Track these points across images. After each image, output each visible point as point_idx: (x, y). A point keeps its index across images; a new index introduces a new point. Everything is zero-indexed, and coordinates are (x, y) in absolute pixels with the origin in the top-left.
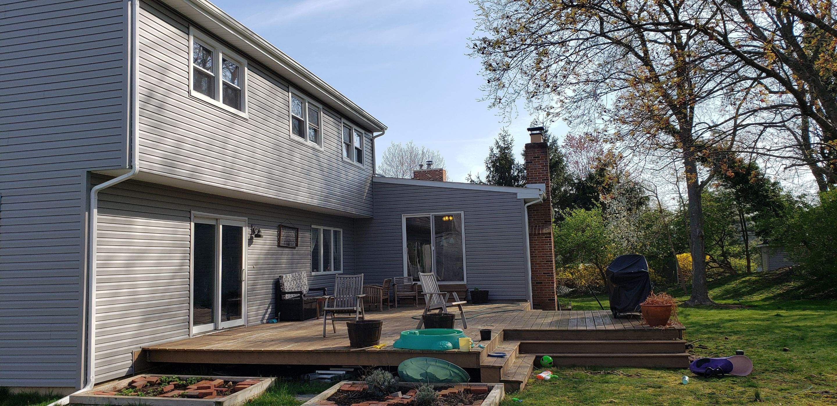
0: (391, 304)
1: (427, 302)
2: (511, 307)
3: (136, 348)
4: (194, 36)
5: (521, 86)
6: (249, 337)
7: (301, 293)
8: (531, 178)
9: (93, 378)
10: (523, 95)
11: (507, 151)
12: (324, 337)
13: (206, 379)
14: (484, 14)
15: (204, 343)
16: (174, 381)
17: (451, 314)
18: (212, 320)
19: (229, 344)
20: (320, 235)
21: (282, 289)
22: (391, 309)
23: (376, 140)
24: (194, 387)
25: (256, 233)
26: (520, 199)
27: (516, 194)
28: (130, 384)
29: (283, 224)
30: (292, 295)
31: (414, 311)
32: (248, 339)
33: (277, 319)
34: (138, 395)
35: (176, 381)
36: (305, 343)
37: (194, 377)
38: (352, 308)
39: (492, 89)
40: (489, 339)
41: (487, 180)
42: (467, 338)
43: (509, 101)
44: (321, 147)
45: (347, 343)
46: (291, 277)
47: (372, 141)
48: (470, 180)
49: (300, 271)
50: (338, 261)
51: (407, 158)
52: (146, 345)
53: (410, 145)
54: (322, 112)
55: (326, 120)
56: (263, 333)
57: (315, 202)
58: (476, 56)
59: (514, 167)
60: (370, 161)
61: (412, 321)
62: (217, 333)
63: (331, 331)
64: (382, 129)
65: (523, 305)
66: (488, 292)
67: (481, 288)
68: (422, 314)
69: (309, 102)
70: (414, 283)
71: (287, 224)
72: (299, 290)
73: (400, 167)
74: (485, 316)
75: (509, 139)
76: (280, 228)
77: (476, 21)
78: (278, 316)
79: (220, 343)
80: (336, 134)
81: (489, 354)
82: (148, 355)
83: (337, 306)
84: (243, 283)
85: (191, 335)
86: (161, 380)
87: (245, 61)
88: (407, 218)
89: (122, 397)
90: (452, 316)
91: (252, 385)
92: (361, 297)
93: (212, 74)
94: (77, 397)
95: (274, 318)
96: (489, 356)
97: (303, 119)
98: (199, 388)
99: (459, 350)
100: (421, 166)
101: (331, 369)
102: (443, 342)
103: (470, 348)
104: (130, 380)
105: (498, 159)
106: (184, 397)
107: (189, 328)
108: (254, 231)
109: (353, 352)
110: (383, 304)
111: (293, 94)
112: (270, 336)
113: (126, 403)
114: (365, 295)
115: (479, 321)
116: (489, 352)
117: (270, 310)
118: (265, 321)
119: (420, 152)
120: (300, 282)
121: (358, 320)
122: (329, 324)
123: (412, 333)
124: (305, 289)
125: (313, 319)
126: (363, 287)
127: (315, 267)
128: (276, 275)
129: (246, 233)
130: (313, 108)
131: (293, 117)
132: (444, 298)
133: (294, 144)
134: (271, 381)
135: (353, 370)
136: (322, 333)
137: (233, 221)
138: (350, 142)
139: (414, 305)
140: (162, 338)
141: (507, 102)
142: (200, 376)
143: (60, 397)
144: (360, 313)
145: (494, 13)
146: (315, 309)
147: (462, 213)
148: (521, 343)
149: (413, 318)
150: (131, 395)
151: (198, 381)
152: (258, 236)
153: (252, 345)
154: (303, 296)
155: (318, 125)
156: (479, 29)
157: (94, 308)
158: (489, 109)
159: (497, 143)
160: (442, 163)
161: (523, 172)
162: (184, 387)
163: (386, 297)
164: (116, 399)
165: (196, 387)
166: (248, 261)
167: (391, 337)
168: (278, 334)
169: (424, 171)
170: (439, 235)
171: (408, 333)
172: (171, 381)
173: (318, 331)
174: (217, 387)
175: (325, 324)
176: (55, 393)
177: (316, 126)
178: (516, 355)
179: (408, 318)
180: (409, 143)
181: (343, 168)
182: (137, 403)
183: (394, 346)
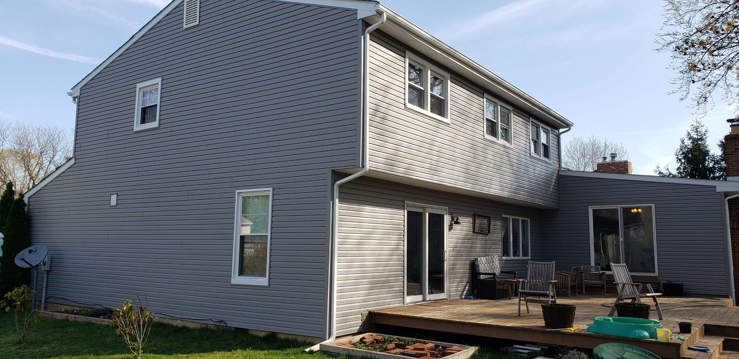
0: (579, 291)
1: (619, 291)
2: (710, 302)
3: (364, 311)
4: (409, 58)
5: (717, 76)
6: (452, 309)
7: (494, 274)
8: (732, 171)
9: (335, 333)
10: (720, 86)
11: (700, 143)
12: (519, 316)
13: (420, 342)
14: (674, 8)
15: (417, 311)
16: (394, 341)
17: (646, 305)
18: (421, 292)
19: (437, 314)
20: (510, 224)
21: (477, 270)
22: (579, 296)
23: (562, 136)
24: (411, 347)
25: (455, 220)
26: (720, 192)
27: (715, 187)
28: (362, 340)
29: (477, 213)
30: (486, 276)
31: (603, 299)
32: (452, 311)
33: (474, 296)
34: (369, 350)
35: (397, 341)
36: (502, 319)
37: (411, 339)
38: (545, 292)
39: (684, 81)
40: (689, 332)
41: (678, 171)
42: (665, 329)
43: (704, 92)
44: (511, 145)
45: (542, 323)
46: (485, 260)
47: (558, 137)
48: (659, 172)
49: (492, 255)
50: (526, 247)
51: (589, 150)
52: (371, 309)
53: (592, 138)
54: (512, 114)
55: (516, 120)
56: (464, 308)
57: (505, 194)
58: (666, 50)
59: (709, 159)
60: (556, 156)
61: (601, 309)
62: (425, 303)
63: (525, 310)
64: (568, 125)
65: (724, 300)
66: (683, 285)
67: (675, 281)
68: (614, 302)
69: (501, 106)
70: (601, 272)
71: (481, 213)
72: (492, 272)
73: (581, 160)
74: (681, 309)
75: (703, 130)
76: (474, 216)
77: (665, 16)
78: (474, 294)
79: (429, 312)
80: (525, 132)
81: (690, 347)
82: (373, 317)
83: (530, 289)
84: (445, 262)
85: (405, 303)
86: (384, 339)
87: (448, 75)
88: (593, 210)
89: (357, 349)
90: (648, 307)
91: (459, 351)
92: (553, 283)
93: (422, 89)
94: (325, 346)
95: (471, 295)
96: (689, 349)
97: (495, 121)
98: (415, 349)
99: (657, 340)
100: (605, 158)
101: (526, 345)
102: (640, 331)
103: (670, 339)
104: (361, 336)
105: (690, 151)
106: (405, 355)
107: (403, 298)
108: (453, 219)
109: (548, 331)
110: (571, 291)
111: (487, 100)
112: (471, 310)
113: (360, 354)
114: (556, 281)
115: (675, 313)
116: (689, 344)
117: (467, 288)
118: (463, 297)
119: (603, 145)
120: (493, 264)
121: (550, 303)
122: (523, 305)
123: (606, 320)
124: (497, 271)
125: (506, 298)
126: (555, 274)
127: (505, 252)
128: (472, 257)
129: (447, 219)
130: (504, 110)
131: (487, 120)
132: (637, 289)
133: (488, 143)
134: (475, 350)
135: (547, 348)
136: (517, 312)
137: (437, 210)
138: (537, 139)
139: (602, 293)
140: (383, 304)
141: (701, 94)
142: (415, 339)
143: (313, 345)
144: (552, 297)
145: (685, 6)
146: (508, 290)
147: (653, 206)
148: (725, 340)
149: (602, 305)
150: (364, 349)
151: (414, 343)
152: (457, 223)
153: (456, 316)
154: (496, 277)
155: (508, 125)
156: (668, 23)
157: (336, 276)
158: (681, 101)
159: (689, 134)
160: (626, 155)
161: (720, 163)
162: (403, 347)
163: (574, 284)
164: (353, 350)
165: (413, 348)
166: (449, 244)
167: (583, 321)
168: (477, 309)
169: (608, 164)
170: (627, 226)
171: (602, 319)
172: (392, 341)
173: (513, 310)
174: (430, 350)
175: (520, 304)
176: (309, 340)
177: (506, 126)
178: (719, 351)
179: (597, 305)
180: (590, 136)
181: (531, 163)
182: (369, 356)
183: (588, 330)
